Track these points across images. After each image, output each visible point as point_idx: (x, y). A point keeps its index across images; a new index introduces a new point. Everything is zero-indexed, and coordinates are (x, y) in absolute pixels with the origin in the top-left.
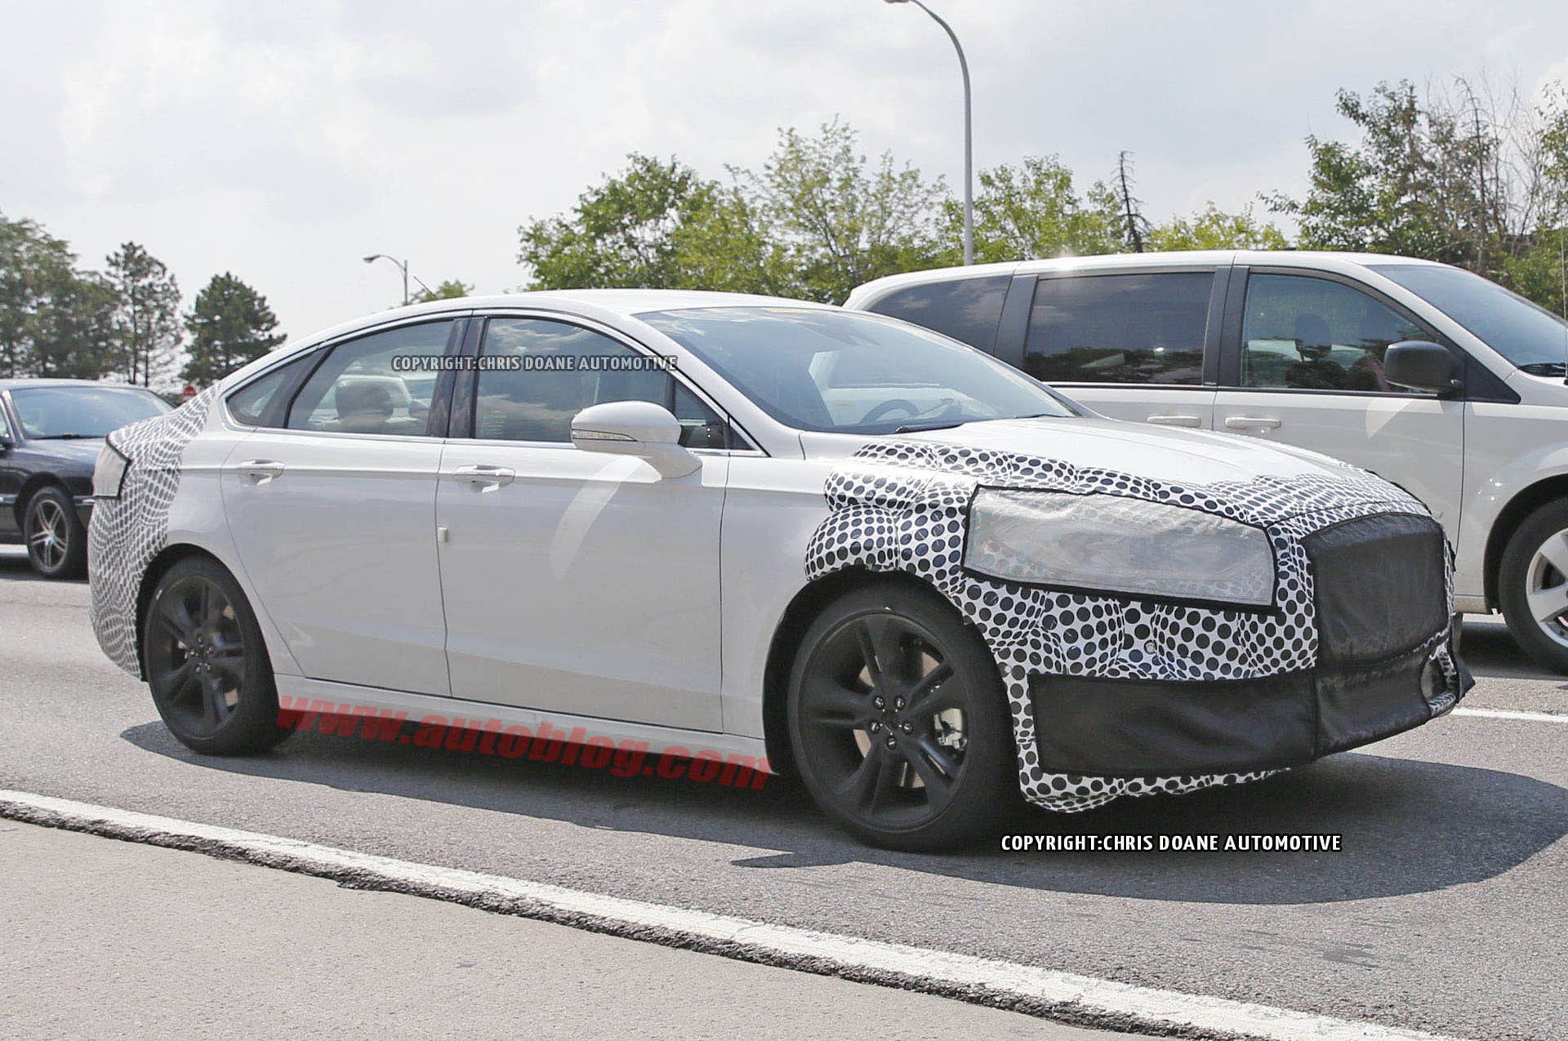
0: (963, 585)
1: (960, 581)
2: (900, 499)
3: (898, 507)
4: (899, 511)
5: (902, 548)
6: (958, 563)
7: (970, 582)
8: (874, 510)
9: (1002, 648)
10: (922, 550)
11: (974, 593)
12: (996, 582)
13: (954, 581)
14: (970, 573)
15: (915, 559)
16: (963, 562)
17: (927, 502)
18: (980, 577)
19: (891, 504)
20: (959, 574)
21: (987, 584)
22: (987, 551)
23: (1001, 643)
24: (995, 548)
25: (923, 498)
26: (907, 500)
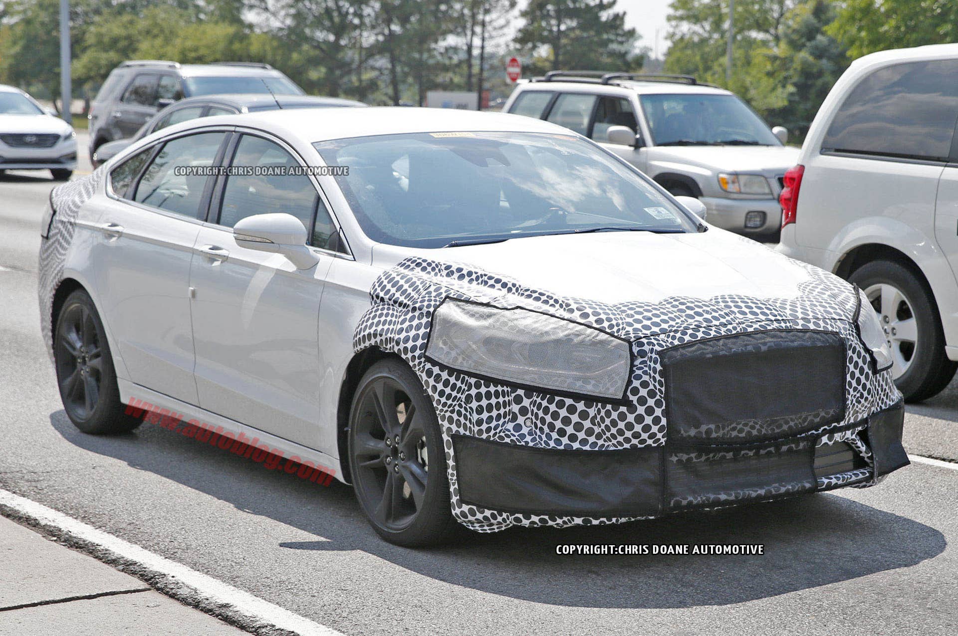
0: (424, 367)
1: (423, 364)
2: (405, 301)
3: (404, 307)
4: (404, 310)
5: (397, 337)
6: (423, 351)
7: (428, 366)
8: (391, 307)
9: (442, 414)
10: (406, 340)
11: (429, 373)
12: (443, 367)
13: (420, 363)
14: (429, 360)
15: (402, 346)
16: (425, 352)
17: (417, 305)
18: (434, 363)
19: (400, 305)
20: (423, 360)
21: (437, 368)
22: (441, 345)
23: (442, 411)
24: (445, 343)
25: (417, 302)
26: (408, 303)
